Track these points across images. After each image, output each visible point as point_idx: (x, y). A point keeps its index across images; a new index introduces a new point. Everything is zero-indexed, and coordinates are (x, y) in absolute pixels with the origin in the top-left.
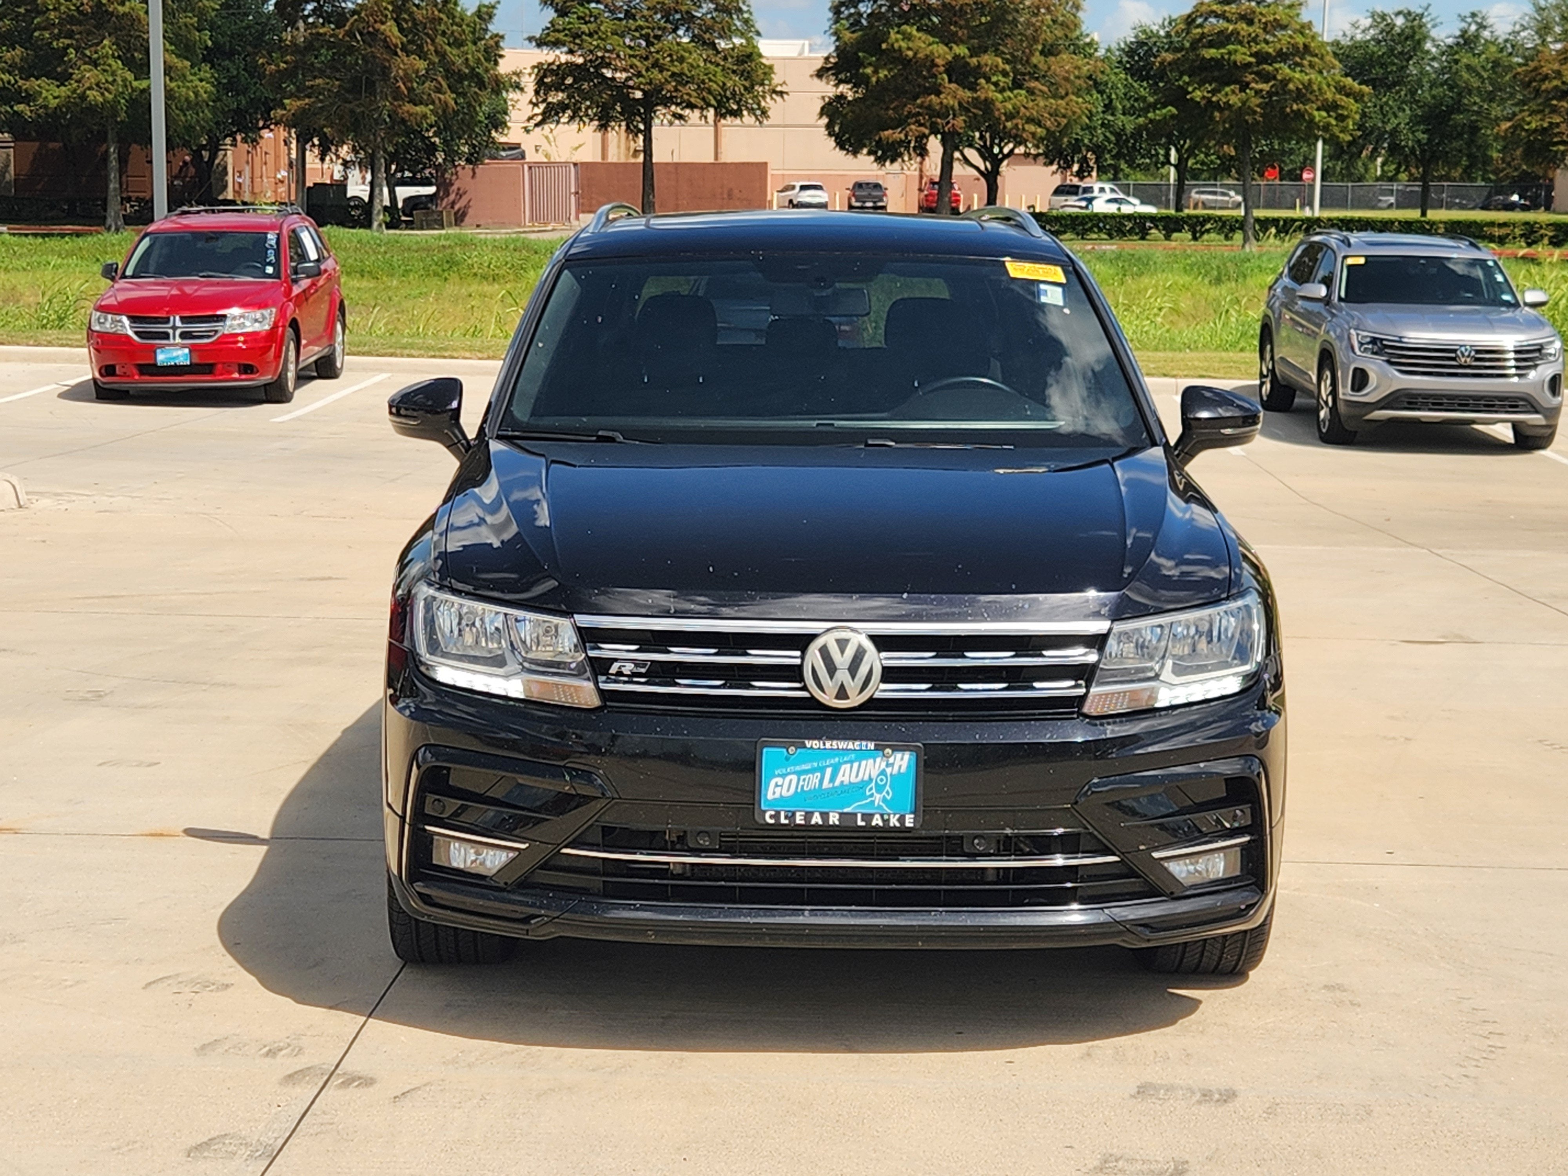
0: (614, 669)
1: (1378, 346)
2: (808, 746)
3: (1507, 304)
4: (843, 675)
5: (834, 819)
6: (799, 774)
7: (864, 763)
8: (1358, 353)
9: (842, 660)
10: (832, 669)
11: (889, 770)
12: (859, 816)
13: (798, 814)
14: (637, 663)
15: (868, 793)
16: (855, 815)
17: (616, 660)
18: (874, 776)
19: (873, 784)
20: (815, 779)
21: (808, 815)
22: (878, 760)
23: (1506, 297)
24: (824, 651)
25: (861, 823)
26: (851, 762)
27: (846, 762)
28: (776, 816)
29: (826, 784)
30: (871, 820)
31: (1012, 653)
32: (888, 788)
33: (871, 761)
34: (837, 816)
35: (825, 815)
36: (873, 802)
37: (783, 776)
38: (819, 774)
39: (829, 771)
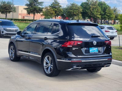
23: (14, 25)
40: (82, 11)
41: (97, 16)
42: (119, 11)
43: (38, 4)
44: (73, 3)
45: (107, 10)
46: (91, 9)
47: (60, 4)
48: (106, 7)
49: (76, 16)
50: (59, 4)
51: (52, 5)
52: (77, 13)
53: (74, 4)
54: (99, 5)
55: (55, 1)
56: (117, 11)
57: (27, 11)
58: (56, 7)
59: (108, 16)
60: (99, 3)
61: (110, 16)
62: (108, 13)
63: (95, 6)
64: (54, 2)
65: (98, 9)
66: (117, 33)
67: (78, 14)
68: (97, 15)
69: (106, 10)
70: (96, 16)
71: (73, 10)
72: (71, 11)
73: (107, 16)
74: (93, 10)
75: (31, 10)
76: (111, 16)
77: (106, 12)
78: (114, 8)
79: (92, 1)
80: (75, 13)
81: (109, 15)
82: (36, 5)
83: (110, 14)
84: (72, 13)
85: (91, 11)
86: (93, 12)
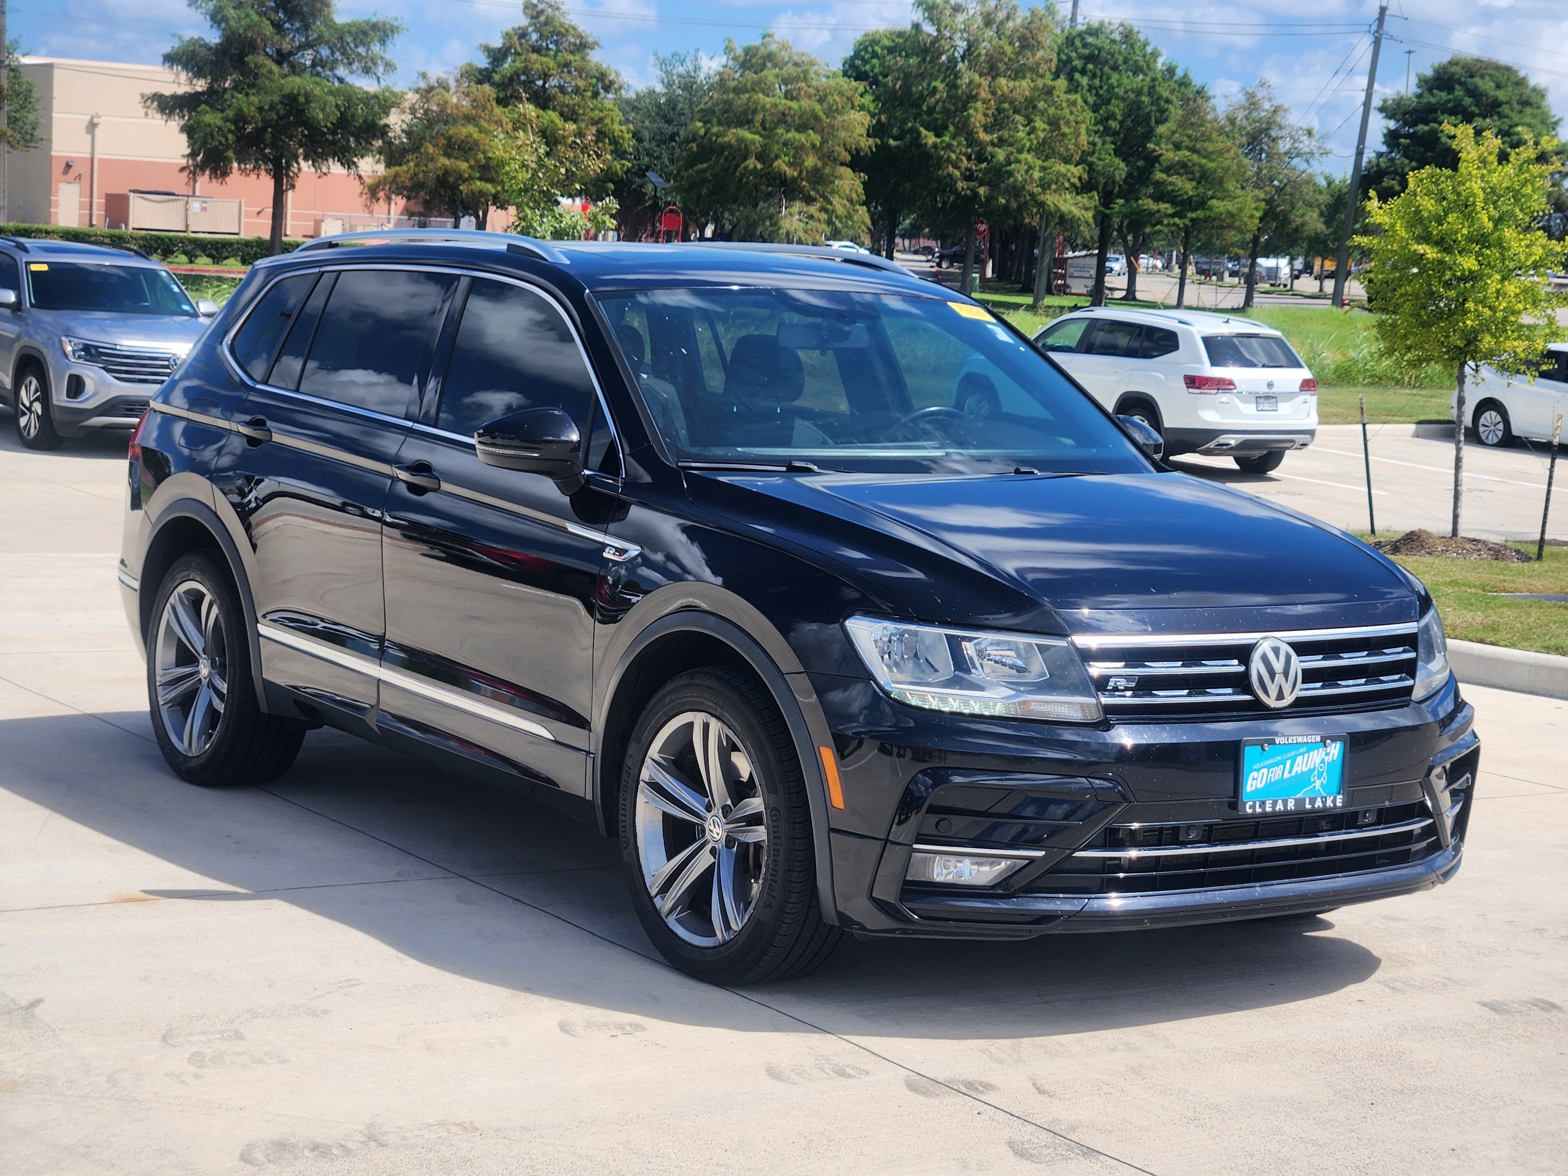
0: (1111, 684)
1: (91, 353)
2: (1277, 742)
3: (186, 313)
4: (1279, 678)
5: (1291, 806)
6: (1269, 767)
7: (1311, 753)
8: (72, 360)
9: (1278, 666)
10: (1272, 674)
11: (1326, 759)
12: (1307, 800)
13: (1268, 802)
14: (1128, 678)
15: (1312, 780)
16: (1305, 799)
17: (1111, 677)
18: (1317, 765)
19: (1316, 772)
20: (1278, 770)
21: (1275, 803)
22: (1321, 750)
23: (186, 307)
24: (1265, 659)
25: (1308, 806)
26: (1303, 754)
27: (1299, 755)
28: (1253, 807)
29: (1286, 775)
30: (1315, 803)
31: (1366, 653)
32: (1325, 774)
33: (1316, 751)
34: (1293, 801)
35: (1285, 803)
36: (1315, 787)
37: (1258, 770)
38: (1282, 766)
39: (1289, 762)
40: (867, 144)
41: (1051, 199)
42: (1306, 145)
43: (325, 52)
44: (756, 42)
45: (1161, 129)
46: (977, 115)
47: (595, 57)
48: (1157, 100)
49: (797, 206)
50: (582, 47)
51: (497, 56)
52: (810, 161)
53: (770, 57)
54: (1064, 68)
55: (533, 12)
56: (1284, 146)
57: (189, 130)
58: (553, 82)
59: (1183, 205)
60: (1070, 41)
61: (1202, 203)
62: (1182, 168)
63: (1024, 87)
64: (523, 21)
65: (1054, 123)
66: (1312, 399)
67: (817, 177)
68: (1045, 186)
69: (1149, 134)
70: (1042, 205)
71: (767, 130)
72: (733, 135)
73: (1165, 207)
74: (997, 123)
75: (240, 119)
76: (1219, 206)
77: (1153, 160)
78: (1252, 103)
79: (988, 21)
80: (782, 165)
81: (1186, 186)
82: (307, 58)
83: (1204, 177)
84: (752, 163)
85: (972, 141)
86: (1001, 154)
